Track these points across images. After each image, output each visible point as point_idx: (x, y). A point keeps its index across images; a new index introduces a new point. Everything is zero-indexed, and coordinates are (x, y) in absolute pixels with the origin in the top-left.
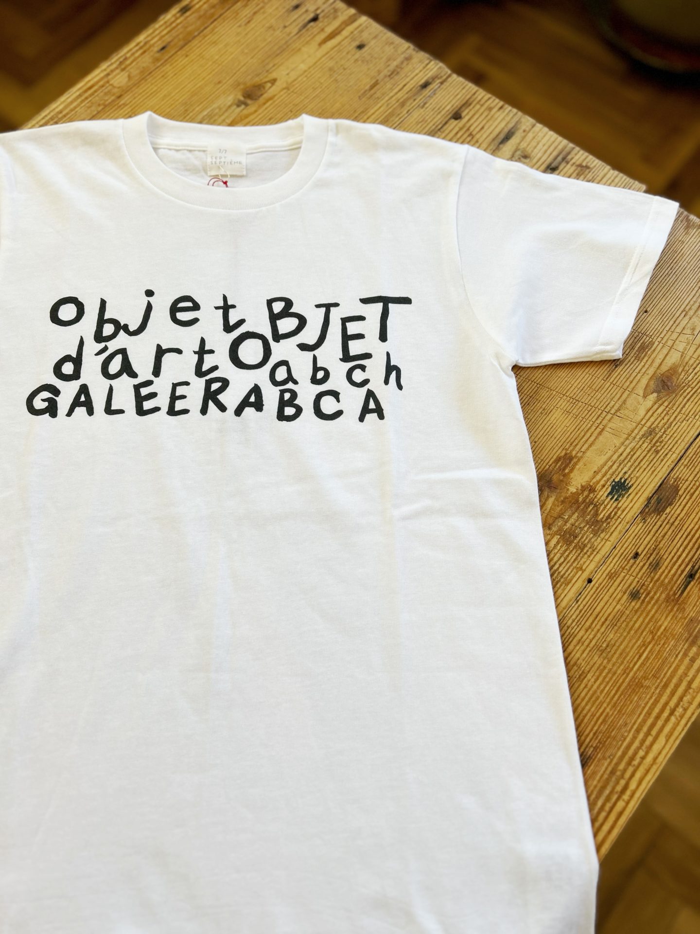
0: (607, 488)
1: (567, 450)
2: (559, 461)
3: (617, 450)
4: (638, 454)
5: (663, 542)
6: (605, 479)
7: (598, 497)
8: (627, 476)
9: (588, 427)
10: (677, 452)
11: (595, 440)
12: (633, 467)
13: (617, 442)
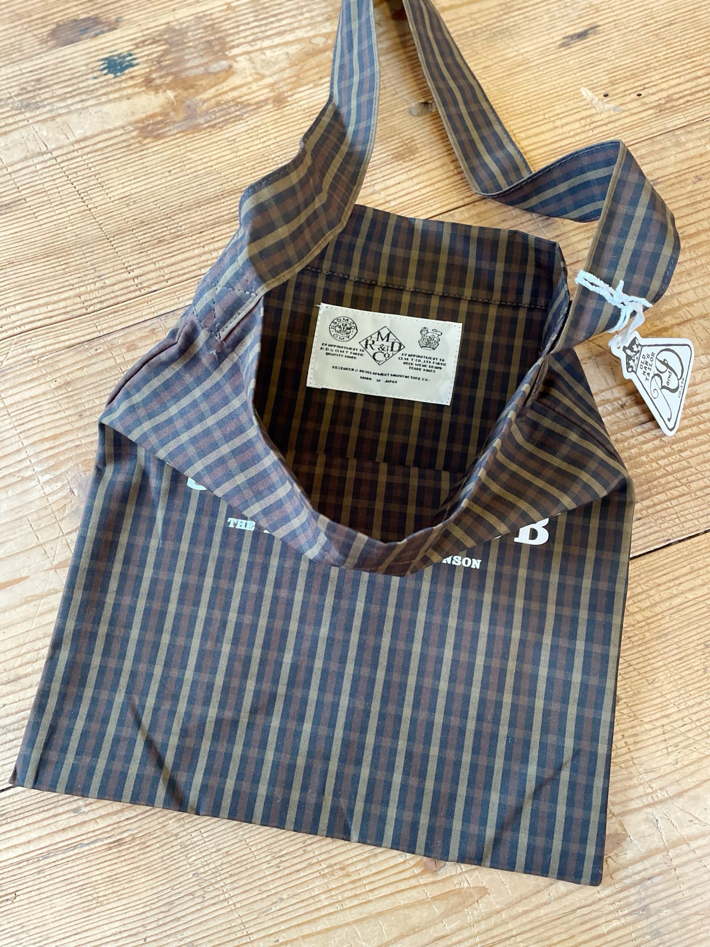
0: (130, 73)
1: (139, 142)
2: (159, 134)
3: (83, 109)
4: (61, 92)
6: (124, 85)
7: (147, 70)
8: (95, 74)
9: (93, 154)
10: (17, 68)
11: (98, 135)
12: (80, 79)
13: (74, 118)
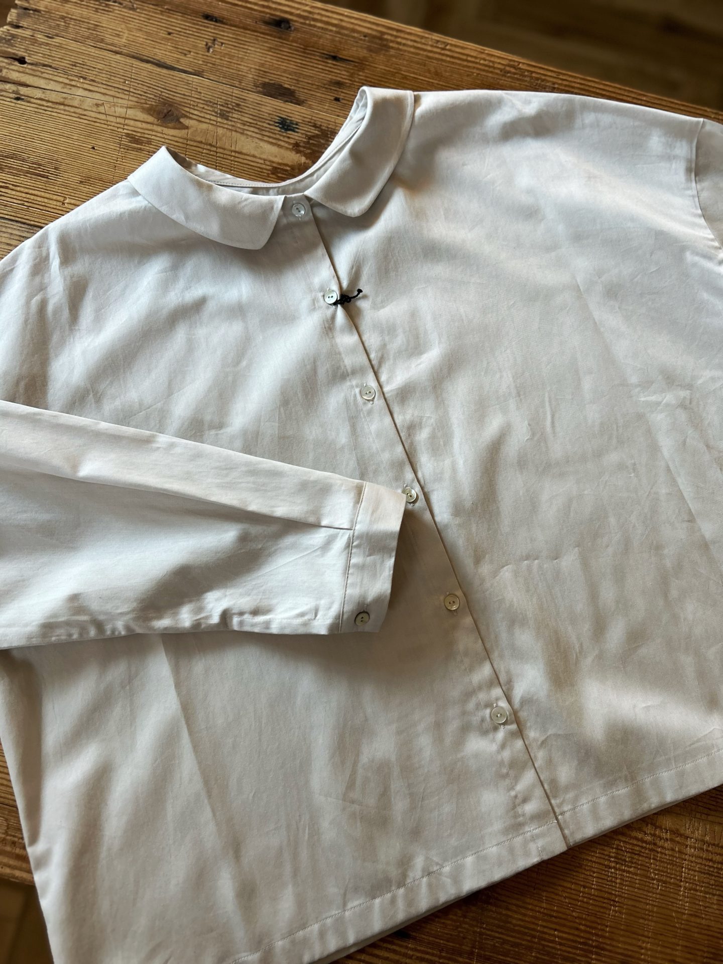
0: (290, 134)
1: (268, 174)
3: (251, 136)
4: (246, 119)
5: (317, 84)
6: (282, 138)
7: (300, 139)
8: (271, 122)
9: (239, 164)
10: (231, 91)
11: (248, 155)
12: (261, 120)
13: (243, 138)
